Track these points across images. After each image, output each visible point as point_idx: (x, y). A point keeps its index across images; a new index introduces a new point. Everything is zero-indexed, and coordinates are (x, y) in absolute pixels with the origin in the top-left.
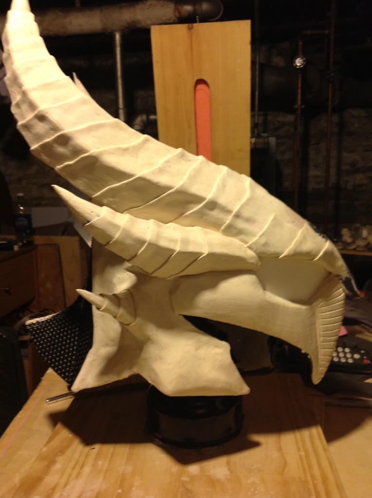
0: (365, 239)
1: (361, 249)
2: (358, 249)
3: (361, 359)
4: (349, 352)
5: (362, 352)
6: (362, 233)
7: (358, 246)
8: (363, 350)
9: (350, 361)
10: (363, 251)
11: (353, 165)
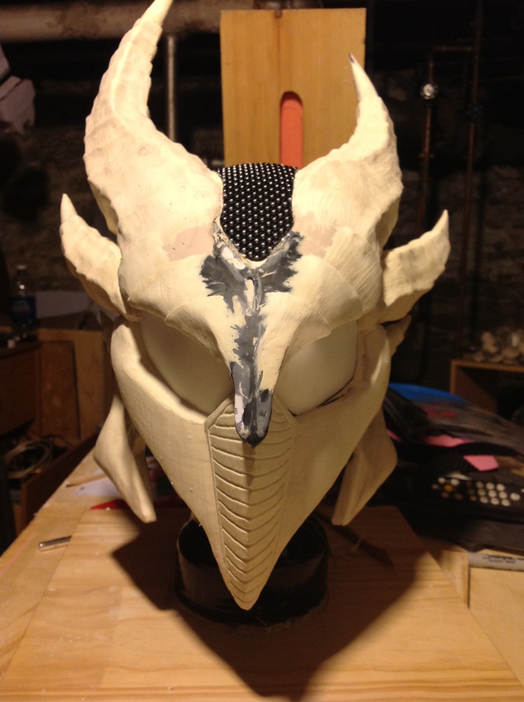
0: (516, 348)
1: (511, 363)
2: (506, 362)
3: (522, 501)
4: (504, 491)
5: (523, 491)
6: (511, 340)
7: (506, 358)
9: (506, 503)
10: (513, 365)
11: (499, 246)
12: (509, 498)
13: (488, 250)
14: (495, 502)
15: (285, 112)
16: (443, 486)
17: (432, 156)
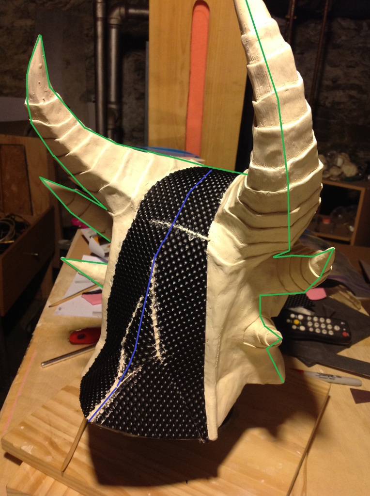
0: (339, 167)
1: (335, 179)
2: (331, 179)
3: (341, 331)
4: (331, 324)
5: (342, 323)
6: (337, 161)
7: (332, 176)
8: (343, 322)
9: (331, 333)
10: (336, 181)
11: (334, 81)
12: (333, 330)
13: (326, 83)
14: (324, 332)
15: (196, 14)
16: (293, 319)
17: (295, 18)
